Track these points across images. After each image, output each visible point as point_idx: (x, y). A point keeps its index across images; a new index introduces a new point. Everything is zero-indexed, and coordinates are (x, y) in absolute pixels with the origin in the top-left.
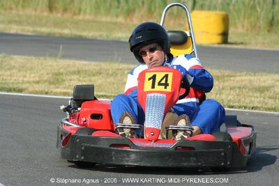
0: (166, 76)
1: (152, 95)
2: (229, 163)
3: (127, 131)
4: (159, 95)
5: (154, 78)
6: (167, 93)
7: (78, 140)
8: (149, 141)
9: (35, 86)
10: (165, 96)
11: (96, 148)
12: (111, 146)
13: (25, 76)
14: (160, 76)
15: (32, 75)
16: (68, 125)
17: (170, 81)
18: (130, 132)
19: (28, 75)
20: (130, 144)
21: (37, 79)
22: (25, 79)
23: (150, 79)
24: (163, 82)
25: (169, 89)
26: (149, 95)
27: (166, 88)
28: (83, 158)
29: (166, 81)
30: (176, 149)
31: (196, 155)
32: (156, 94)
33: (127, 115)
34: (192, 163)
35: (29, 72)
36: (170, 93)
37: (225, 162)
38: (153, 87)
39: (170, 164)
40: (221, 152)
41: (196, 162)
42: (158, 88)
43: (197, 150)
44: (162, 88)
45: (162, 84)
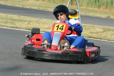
0: (63, 26)
1: (56, 32)
2: (82, 60)
3: (45, 46)
4: (59, 33)
5: (58, 26)
6: (62, 33)
7: (26, 48)
8: (53, 50)
9: (46, 29)
10: (61, 33)
11: (32, 51)
12: (38, 51)
13: (44, 26)
14: (60, 26)
15: (46, 26)
16: (27, 42)
17: (64, 28)
18: (47, 46)
19: (45, 26)
20: (45, 50)
21: (48, 27)
22: (44, 27)
23: (57, 27)
24: (62, 28)
25: (63, 31)
26: (55, 33)
27: (62, 30)
28: (27, 55)
29: (63, 28)
30: (62, 53)
31: (69, 56)
32: (58, 33)
33: (46, 40)
34: (67, 59)
35: (46, 24)
36: (63, 32)
37: (81, 60)
38: (57, 30)
39: (59, 59)
40: (79, 56)
41: (69, 59)
42: (59, 30)
43: (70, 54)
44: (60, 30)
45: (61, 29)
